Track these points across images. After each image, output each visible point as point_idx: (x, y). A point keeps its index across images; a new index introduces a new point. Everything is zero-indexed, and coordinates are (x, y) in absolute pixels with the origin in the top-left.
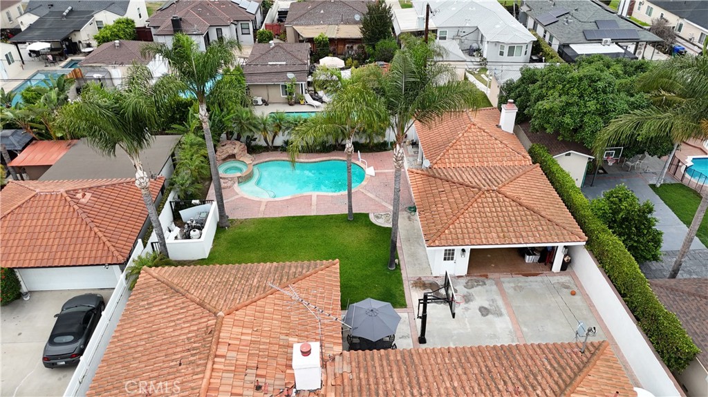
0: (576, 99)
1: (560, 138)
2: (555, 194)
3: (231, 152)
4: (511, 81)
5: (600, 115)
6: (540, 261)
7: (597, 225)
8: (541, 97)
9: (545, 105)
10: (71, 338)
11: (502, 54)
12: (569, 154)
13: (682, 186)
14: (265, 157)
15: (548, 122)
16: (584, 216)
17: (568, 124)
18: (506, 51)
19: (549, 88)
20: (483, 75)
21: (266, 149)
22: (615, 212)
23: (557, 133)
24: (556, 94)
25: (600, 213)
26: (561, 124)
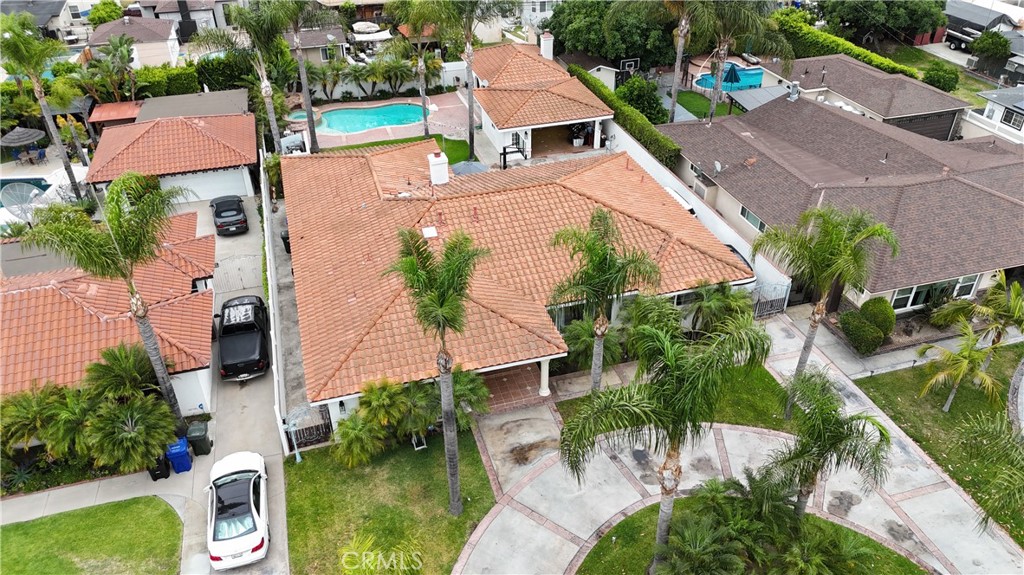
0: (597, 19)
1: (590, 54)
2: (590, 92)
3: (297, 102)
4: (546, 19)
5: (617, 30)
6: (584, 144)
7: (620, 103)
8: (570, 22)
9: (575, 25)
10: (235, 213)
11: (534, 10)
12: (599, 70)
13: (691, 92)
14: (327, 108)
15: (578, 41)
16: (612, 101)
17: (593, 40)
18: (538, 8)
19: (576, 14)
20: (519, 32)
21: (327, 102)
22: (631, 93)
23: (586, 50)
24: (582, 16)
25: (622, 95)
26: (588, 41)
